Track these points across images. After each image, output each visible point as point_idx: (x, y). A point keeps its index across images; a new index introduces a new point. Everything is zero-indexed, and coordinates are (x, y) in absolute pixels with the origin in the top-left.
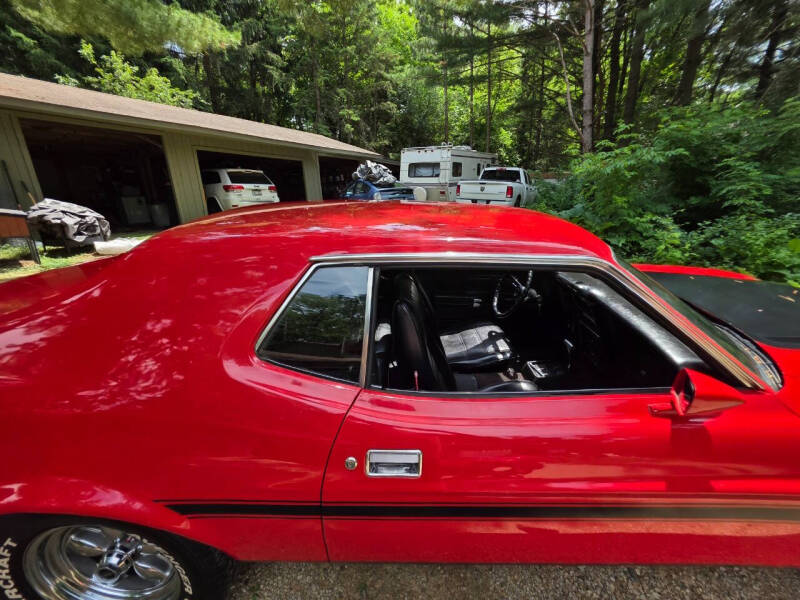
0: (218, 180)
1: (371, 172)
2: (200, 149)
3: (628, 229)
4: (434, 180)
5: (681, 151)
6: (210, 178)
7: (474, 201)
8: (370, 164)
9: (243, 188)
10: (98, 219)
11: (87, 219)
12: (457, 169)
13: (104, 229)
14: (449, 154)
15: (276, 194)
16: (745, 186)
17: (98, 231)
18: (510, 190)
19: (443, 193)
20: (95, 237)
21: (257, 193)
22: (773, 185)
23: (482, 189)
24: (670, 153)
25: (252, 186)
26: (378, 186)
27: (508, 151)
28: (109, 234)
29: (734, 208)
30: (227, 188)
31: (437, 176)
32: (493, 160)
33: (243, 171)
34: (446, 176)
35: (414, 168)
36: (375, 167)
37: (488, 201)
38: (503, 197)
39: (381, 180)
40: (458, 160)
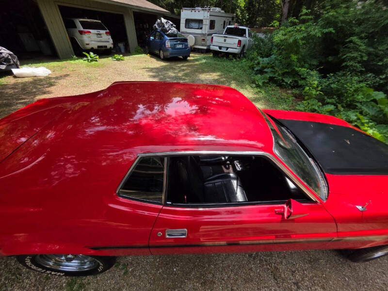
0: (75, 26)
1: (164, 26)
2: (60, 4)
3: (295, 74)
4: (199, 31)
5: (331, 29)
6: (70, 25)
7: (220, 48)
8: (164, 20)
9: (90, 32)
10: (10, 54)
11: (3, 55)
12: (212, 25)
13: (15, 61)
14: (209, 14)
15: (110, 37)
16: (355, 55)
17: (12, 62)
18: (240, 42)
19: (204, 40)
20: (10, 66)
21: (99, 36)
22: (369, 54)
23: (225, 41)
24: (325, 31)
25: (95, 31)
26: (169, 35)
27: (242, 11)
28: (18, 63)
29: (347, 66)
30: (81, 32)
31: (201, 28)
32: (233, 18)
33: (89, 20)
34: (206, 29)
35: (188, 22)
36: (166, 23)
37: (227, 48)
38: (236, 46)
39: (170, 31)
40: (213, 18)
